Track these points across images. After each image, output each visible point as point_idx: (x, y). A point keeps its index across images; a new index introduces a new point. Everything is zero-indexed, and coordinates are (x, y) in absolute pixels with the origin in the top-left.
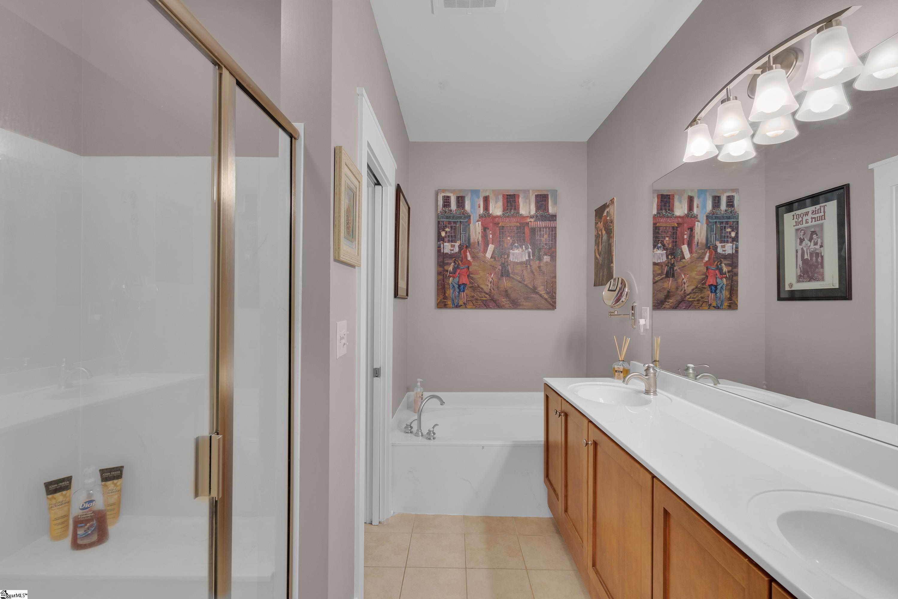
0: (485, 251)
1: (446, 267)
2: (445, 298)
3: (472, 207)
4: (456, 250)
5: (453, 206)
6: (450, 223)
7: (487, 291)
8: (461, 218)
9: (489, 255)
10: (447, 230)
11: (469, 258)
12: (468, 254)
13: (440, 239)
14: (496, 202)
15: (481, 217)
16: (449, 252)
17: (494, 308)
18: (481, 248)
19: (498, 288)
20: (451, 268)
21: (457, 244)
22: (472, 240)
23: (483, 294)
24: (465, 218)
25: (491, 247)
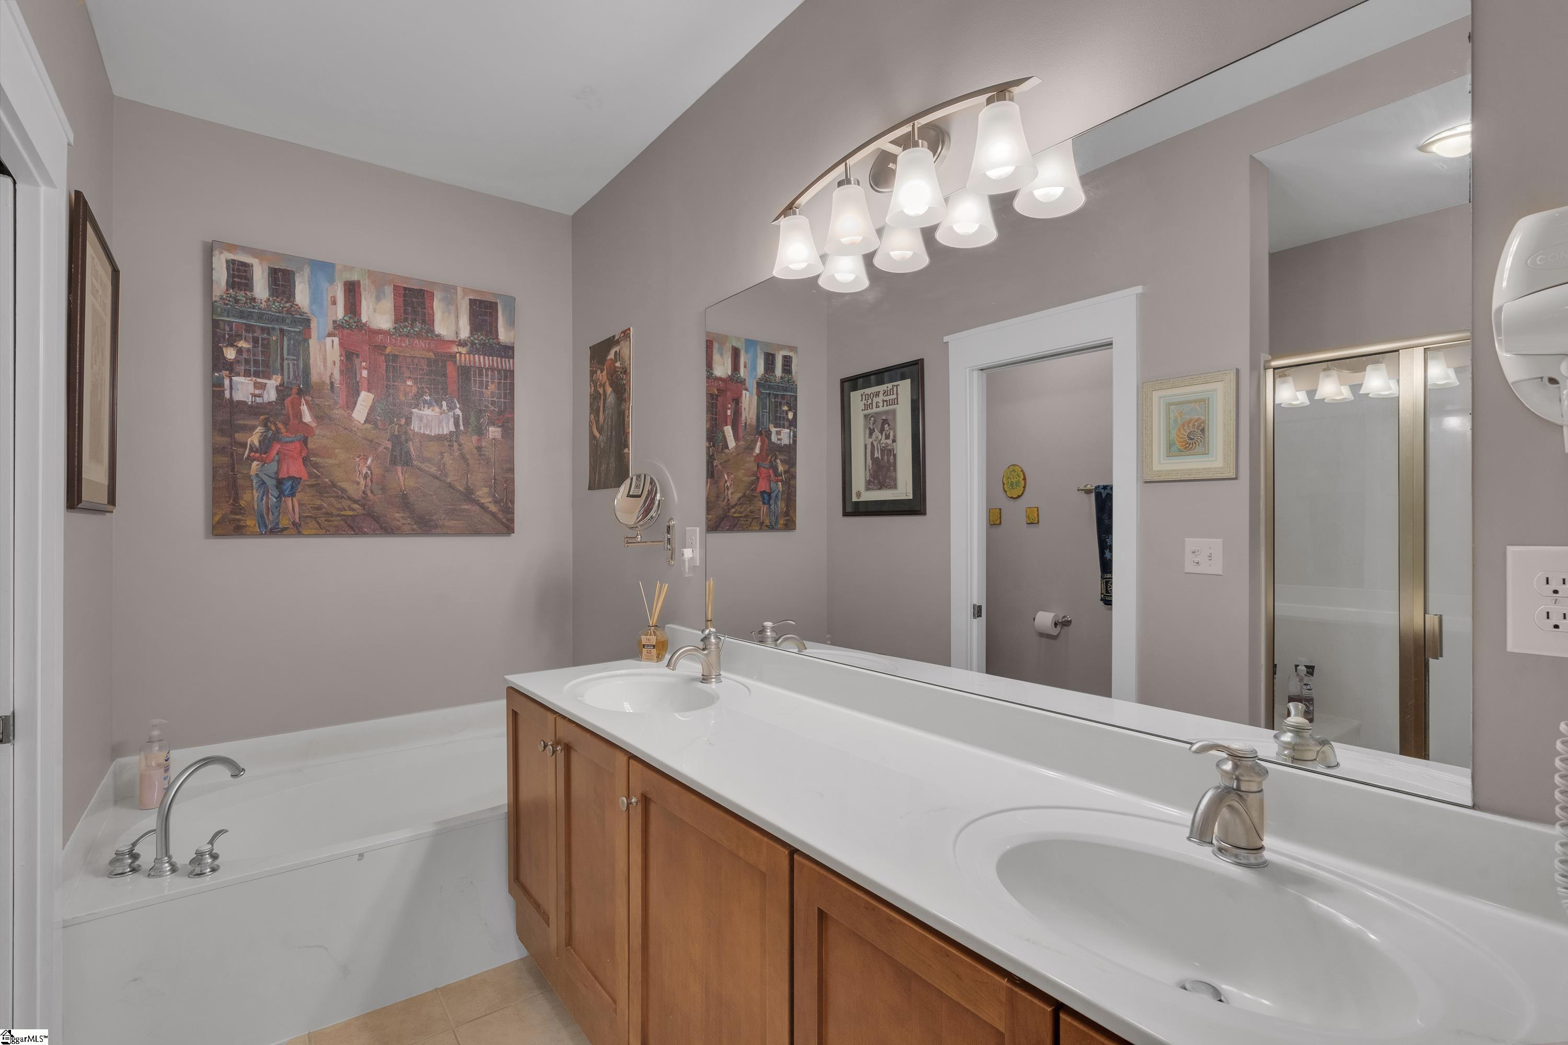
0: (351, 404)
1: (239, 436)
2: (237, 509)
3: (315, 297)
4: (271, 395)
5: (261, 289)
6: (249, 328)
7: (357, 495)
8: (283, 320)
9: (360, 413)
10: (242, 344)
11: (307, 418)
12: (304, 408)
13: (218, 362)
14: (378, 299)
15: (338, 327)
16: (249, 400)
17: (374, 534)
18: (341, 398)
19: (384, 489)
20: (254, 439)
21: (272, 383)
22: (314, 377)
23: (345, 503)
24: (295, 322)
25: (365, 400)
